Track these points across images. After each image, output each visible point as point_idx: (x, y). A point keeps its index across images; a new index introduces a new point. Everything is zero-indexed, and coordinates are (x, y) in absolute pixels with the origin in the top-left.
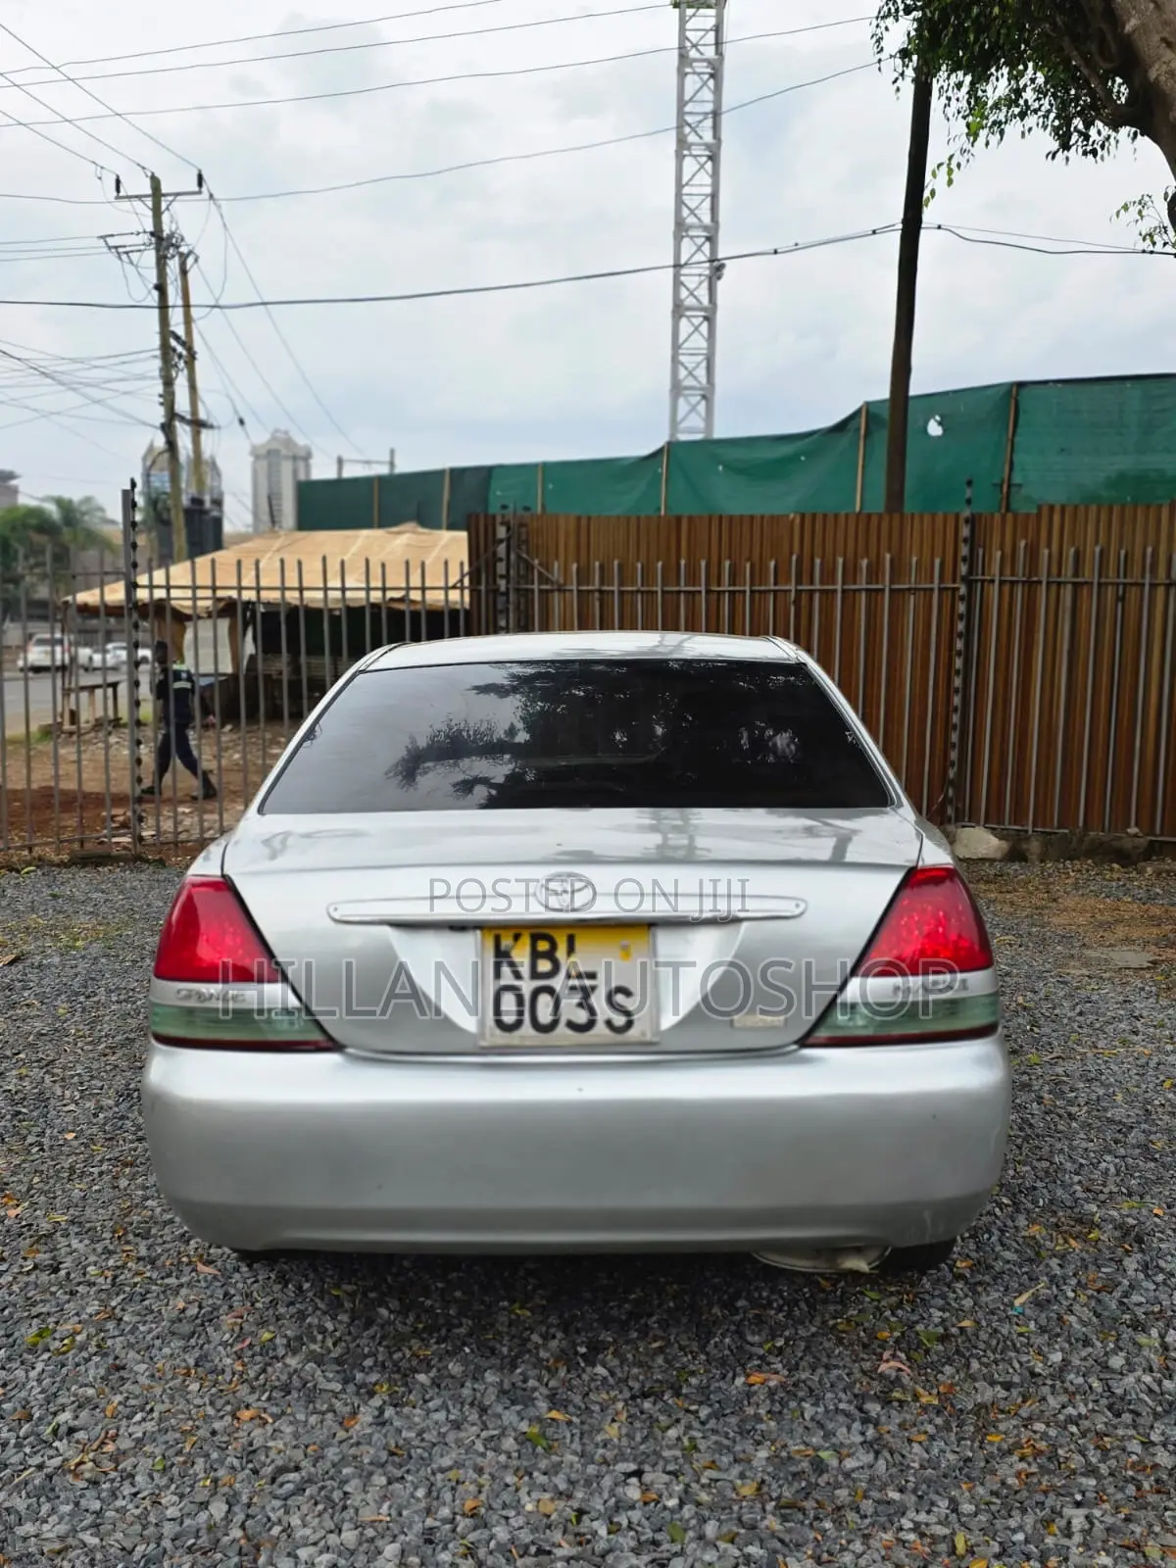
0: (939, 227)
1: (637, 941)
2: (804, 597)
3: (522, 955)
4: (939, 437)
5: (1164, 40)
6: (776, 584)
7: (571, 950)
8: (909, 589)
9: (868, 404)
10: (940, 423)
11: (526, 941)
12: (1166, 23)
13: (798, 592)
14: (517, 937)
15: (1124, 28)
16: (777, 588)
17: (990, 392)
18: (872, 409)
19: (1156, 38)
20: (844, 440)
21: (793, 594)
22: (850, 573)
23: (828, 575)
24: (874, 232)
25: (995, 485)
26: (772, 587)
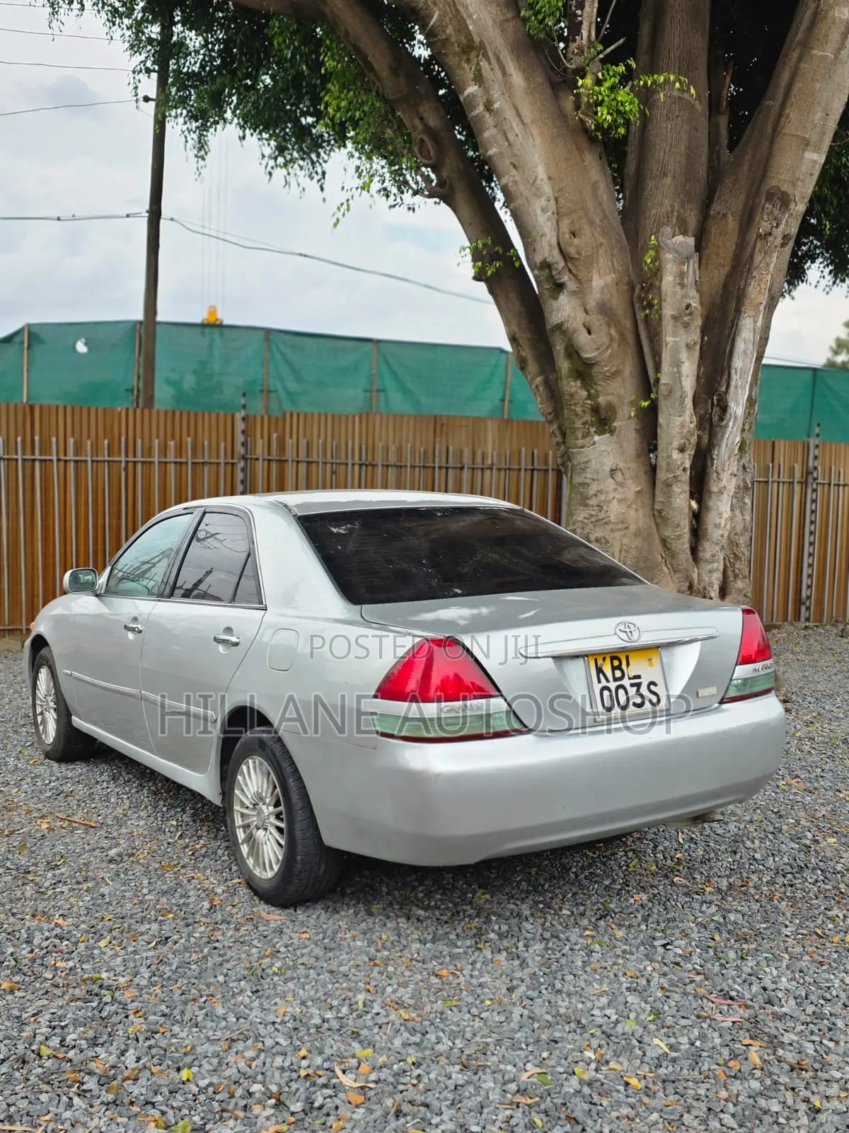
0: (172, 219)
1: (653, 655)
2: (131, 465)
3: (607, 669)
4: (83, 354)
5: (512, 163)
6: (109, 456)
7: (628, 664)
8: (203, 463)
9: (29, 325)
10: (86, 344)
11: (608, 661)
12: (514, 155)
13: (127, 462)
14: (604, 659)
15: (487, 151)
16: (111, 459)
17: (121, 326)
18: (33, 329)
19: (508, 162)
20: (11, 350)
21: (123, 465)
22: (164, 450)
23: (149, 451)
24: (128, 216)
25: (127, 390)
26: (107, 458)
